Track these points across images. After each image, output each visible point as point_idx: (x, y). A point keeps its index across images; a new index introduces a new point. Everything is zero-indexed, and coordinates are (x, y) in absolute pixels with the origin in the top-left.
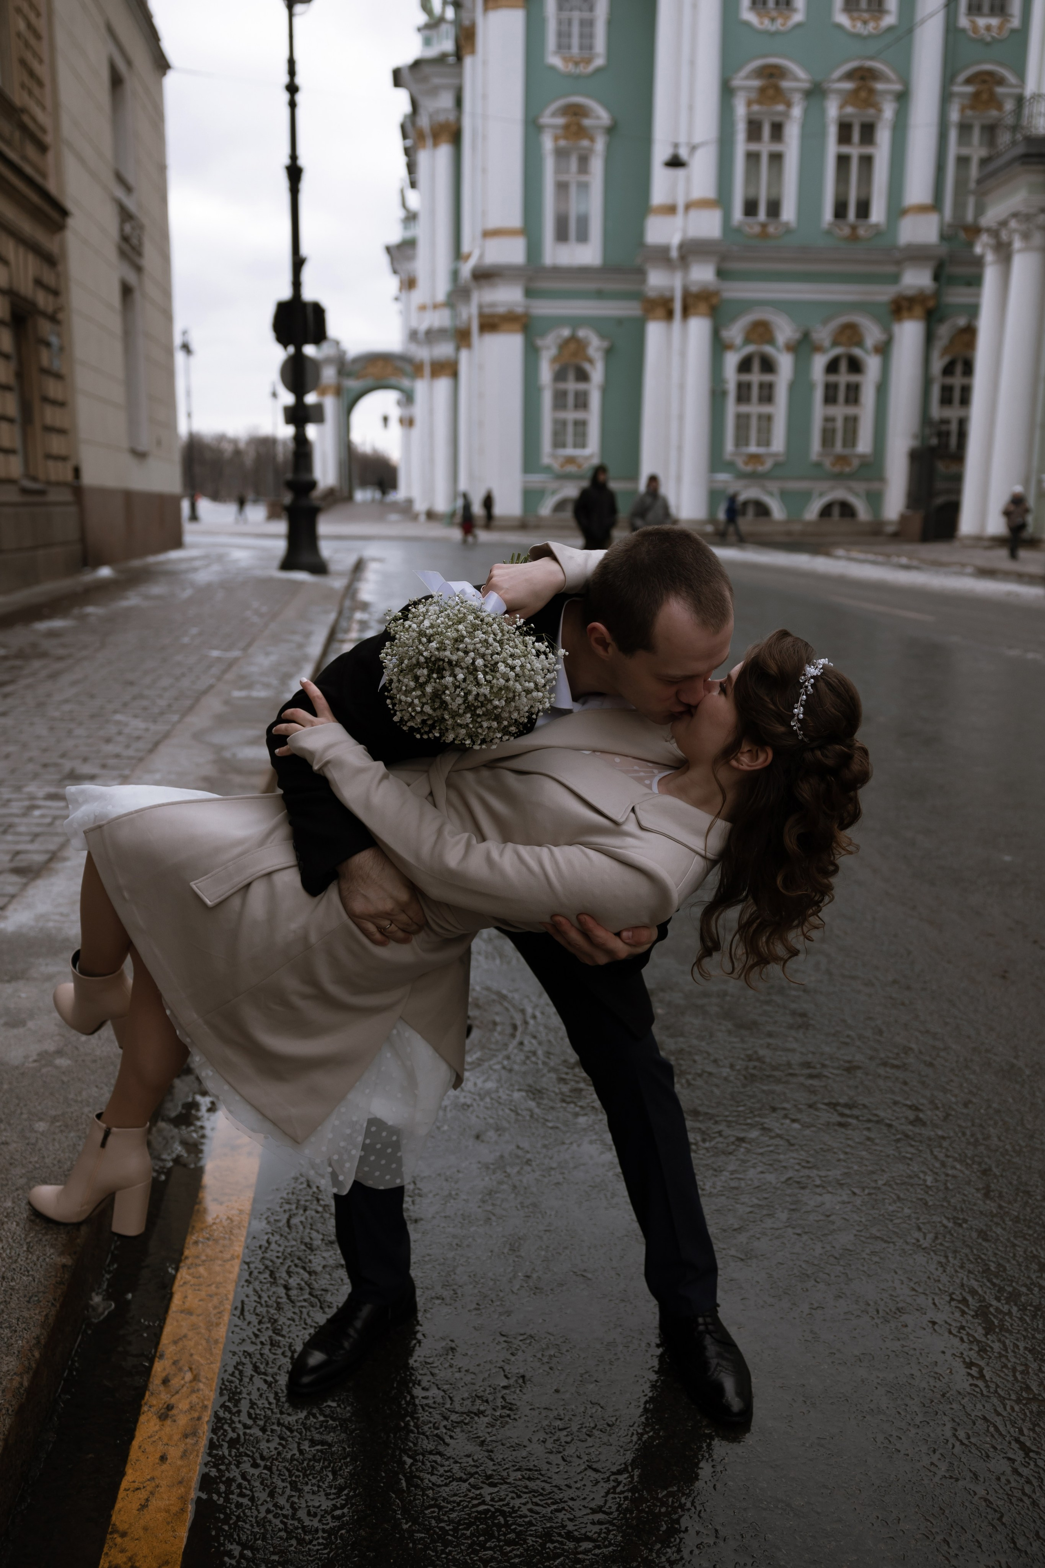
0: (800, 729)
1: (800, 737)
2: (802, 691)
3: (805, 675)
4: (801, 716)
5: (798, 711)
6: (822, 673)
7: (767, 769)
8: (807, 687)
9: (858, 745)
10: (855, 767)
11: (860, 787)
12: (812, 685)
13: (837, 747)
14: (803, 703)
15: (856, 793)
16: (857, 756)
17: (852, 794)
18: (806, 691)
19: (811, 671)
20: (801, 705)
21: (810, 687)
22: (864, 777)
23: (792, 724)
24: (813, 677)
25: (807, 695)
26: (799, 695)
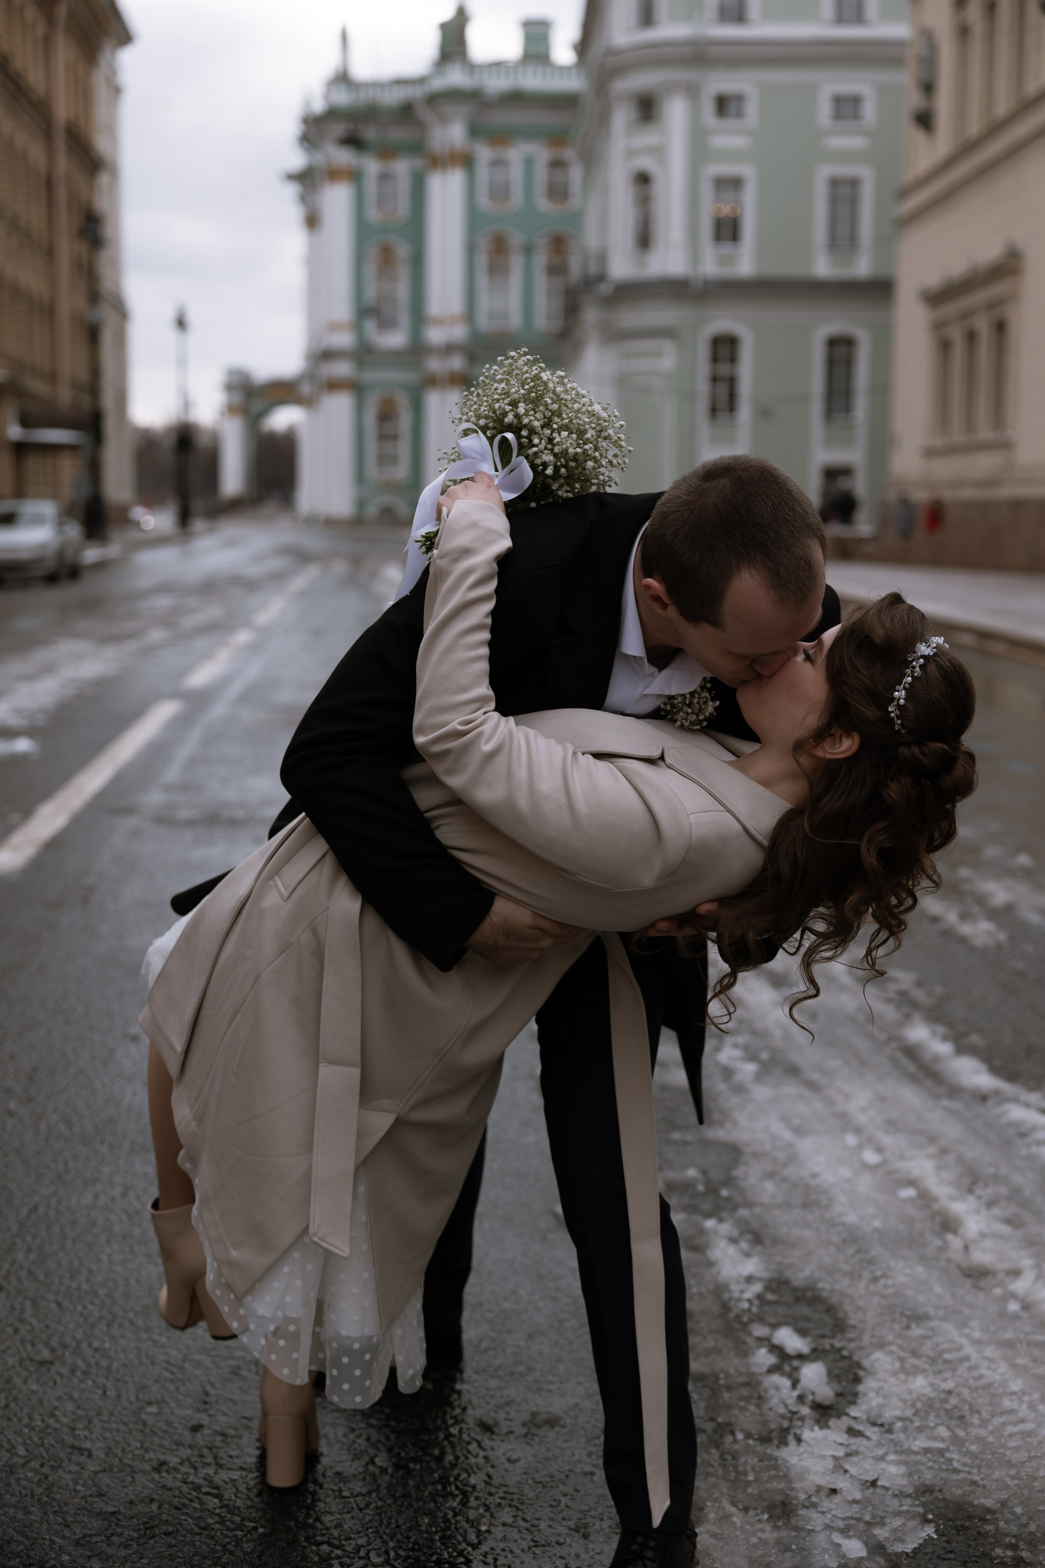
0: (898, 717)
1: (897, 727)
2: (908, 671)
3: (914, 652)
4: (902, 701)
5: (900, 694)
6: (935, 654)
7: (850, 761)
8: (914, 667)
9: (963, 748)
10: (959, 771)
11: (960, 800)
12: (921, 667)
13: (939, 745)
14: (907, 686)
15: (954, 807)
16: (961, 762)
17: (948, 806)
18: (912, 672)
19: (923, 649)
20: (905, 688)
21: (918, 669)
22: (966, 787)
23: (890, 709)
24: (923, 657)
25: (913, 677)
26: (904, 675)
